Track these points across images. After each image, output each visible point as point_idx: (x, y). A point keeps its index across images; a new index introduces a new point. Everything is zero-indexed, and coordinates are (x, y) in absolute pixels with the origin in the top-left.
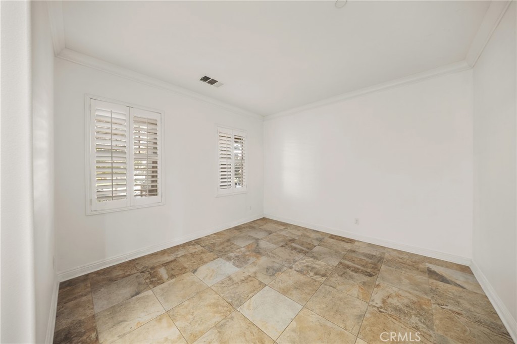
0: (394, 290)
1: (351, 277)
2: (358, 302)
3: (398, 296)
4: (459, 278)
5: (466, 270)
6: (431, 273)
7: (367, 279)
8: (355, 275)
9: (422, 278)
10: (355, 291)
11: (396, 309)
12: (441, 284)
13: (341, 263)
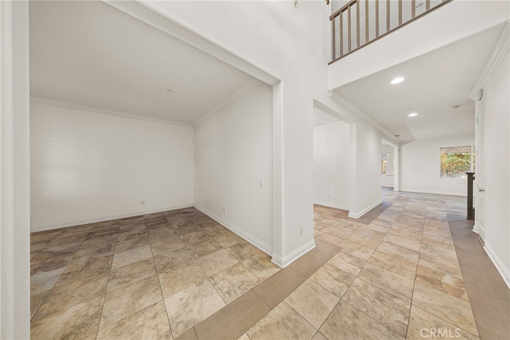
0: (178, 222)
1: (158, 227)
2: (170, 231)
3: (181, 222)
4: (193, 210)
5: (193, 208)
6: (185, 213)
7: (166, 224)
8: (160, 225)
9: (184, 215)
10: (165, 229)
11: (183, 225)
12: (190, 214)
13: (146, 226)
